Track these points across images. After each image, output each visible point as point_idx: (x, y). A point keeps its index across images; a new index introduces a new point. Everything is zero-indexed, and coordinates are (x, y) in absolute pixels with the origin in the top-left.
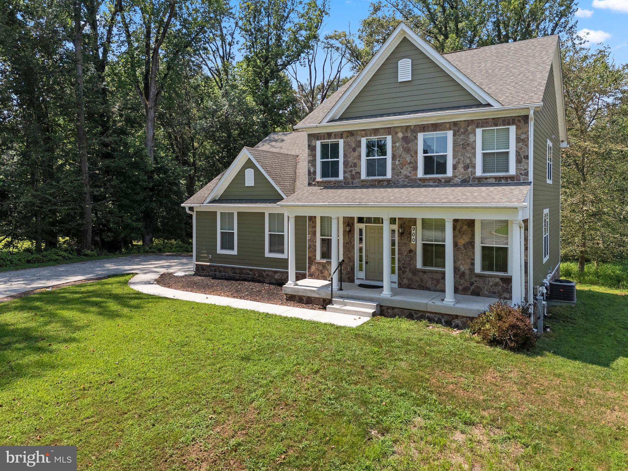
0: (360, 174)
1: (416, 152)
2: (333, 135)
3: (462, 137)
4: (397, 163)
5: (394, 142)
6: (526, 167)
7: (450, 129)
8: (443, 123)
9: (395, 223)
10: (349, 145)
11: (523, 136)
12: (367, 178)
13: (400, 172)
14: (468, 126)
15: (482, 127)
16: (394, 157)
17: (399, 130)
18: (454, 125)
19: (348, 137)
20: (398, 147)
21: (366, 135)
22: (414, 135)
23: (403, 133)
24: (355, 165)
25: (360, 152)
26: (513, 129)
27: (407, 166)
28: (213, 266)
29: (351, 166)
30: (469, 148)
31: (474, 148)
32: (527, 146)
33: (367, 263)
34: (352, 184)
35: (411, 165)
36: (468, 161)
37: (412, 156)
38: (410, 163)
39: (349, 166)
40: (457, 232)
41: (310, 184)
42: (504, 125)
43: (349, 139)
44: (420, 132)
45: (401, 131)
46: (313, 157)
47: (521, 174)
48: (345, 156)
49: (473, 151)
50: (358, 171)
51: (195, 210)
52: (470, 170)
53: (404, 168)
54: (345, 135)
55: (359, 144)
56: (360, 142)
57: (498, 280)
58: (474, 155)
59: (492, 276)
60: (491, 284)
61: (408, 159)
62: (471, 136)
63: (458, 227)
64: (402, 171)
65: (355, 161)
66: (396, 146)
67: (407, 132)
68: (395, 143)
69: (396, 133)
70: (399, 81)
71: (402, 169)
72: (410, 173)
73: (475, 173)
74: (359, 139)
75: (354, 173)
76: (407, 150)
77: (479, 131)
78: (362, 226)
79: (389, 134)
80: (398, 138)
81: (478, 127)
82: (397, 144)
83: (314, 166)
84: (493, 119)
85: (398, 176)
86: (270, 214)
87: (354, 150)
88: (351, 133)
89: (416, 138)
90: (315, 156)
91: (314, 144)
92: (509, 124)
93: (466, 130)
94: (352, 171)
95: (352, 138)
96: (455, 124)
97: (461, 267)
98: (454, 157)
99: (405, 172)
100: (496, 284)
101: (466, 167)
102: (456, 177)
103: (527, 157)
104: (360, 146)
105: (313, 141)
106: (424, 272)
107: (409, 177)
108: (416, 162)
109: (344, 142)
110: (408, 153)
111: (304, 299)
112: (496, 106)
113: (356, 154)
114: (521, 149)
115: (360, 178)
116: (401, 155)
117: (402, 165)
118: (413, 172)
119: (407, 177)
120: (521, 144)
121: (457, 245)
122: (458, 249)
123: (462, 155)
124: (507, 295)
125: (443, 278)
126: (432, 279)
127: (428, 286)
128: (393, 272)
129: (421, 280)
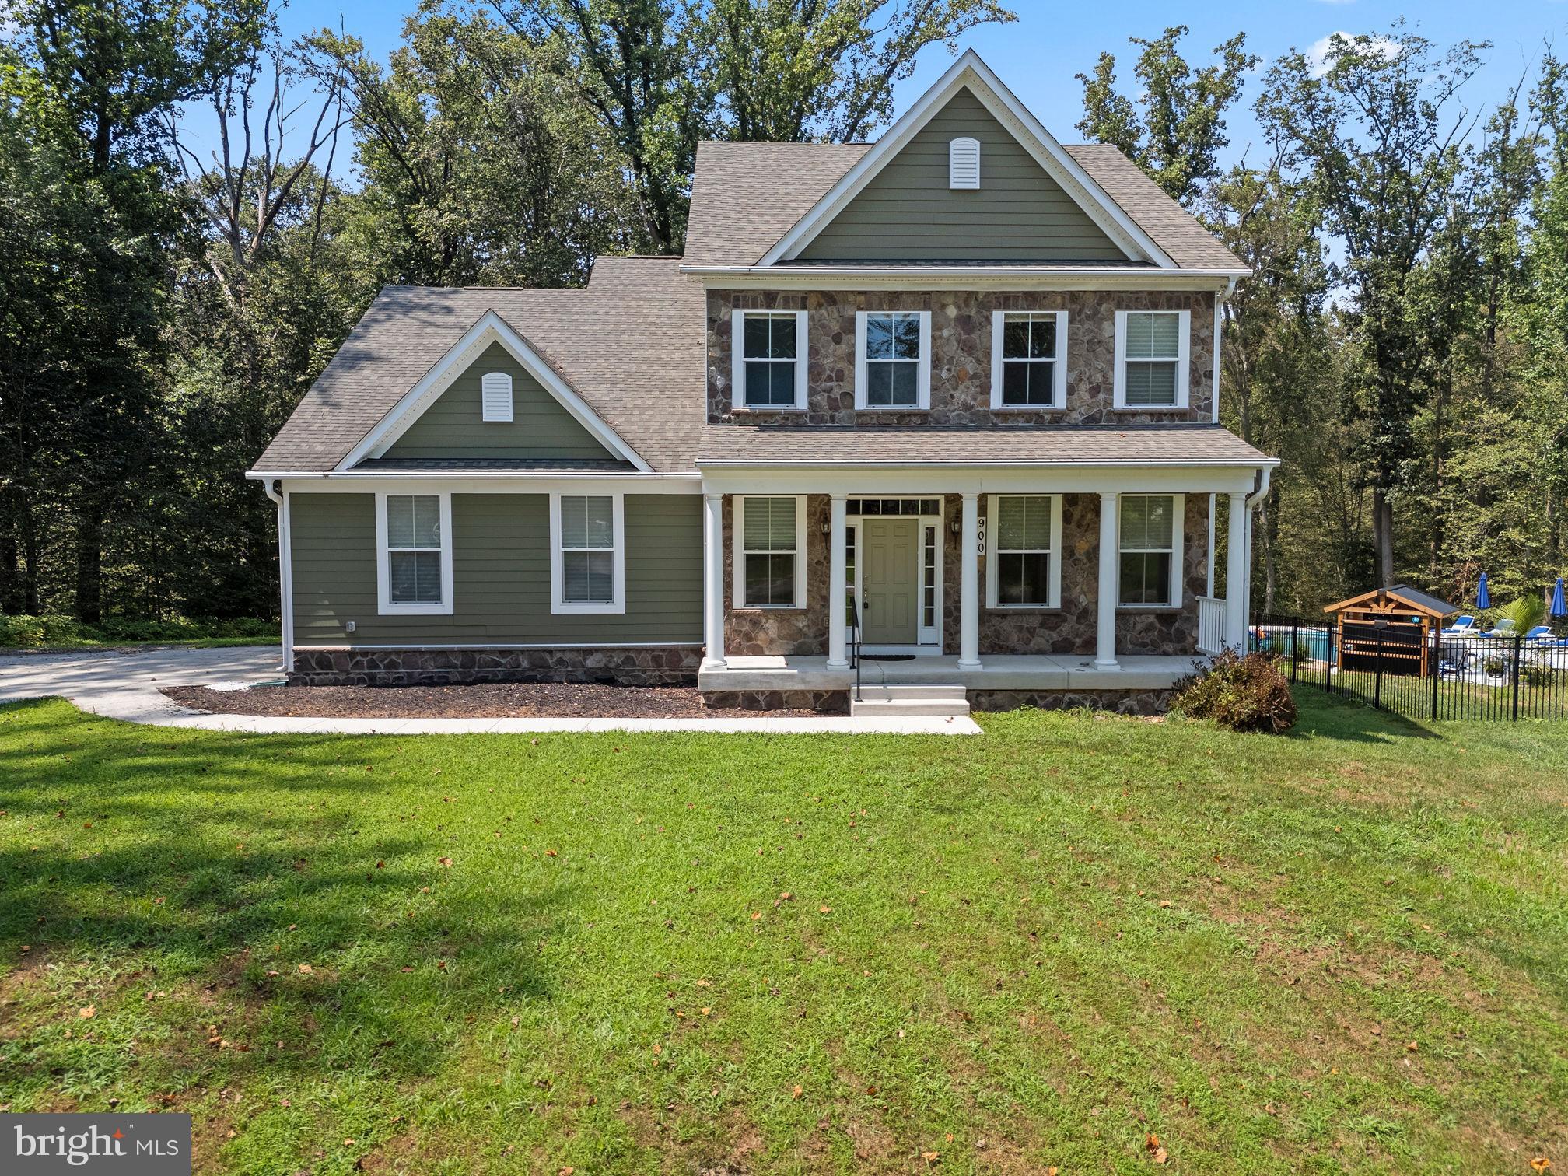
0: (853, 397)
1: (988, 354)
2: (780, 299)
3: (1087, 326)
4: (944, 374)
5: (936, 327)
6: (1207, 394)
7: (1063, 307)
8: (1048, 293)
9: (937, 513)
10: (823, 326)
11: (1204, 333)
12: (871, 408)
13: (952, 396)
14: (1100, 304)
15: (1128, 307)
16: (936, 362)
17: (950, 300)
18: (1072, 299)
19: (820, 305)
20: (948, 339)
21: (869, 307)
22: (985, 313)
23: (959, 308)
24: (840, 376)
25: (854, 345)
26: (1185, 317)
27: (968, 383)
28: (365, 653)
29: (830, 378)
30: (1100, 350)
31: (1111, 352)
32: (1211, 352)
33: (866, 606)
34: (833, 421)
35: (977, 382)
36: (1099, 378)
37: (979, 362)
38: (975, 376)
39: (824, 376)
40: (1073, 526)
41: (713, 420)
42: (1170, 308)
43: (823, 311)
44: (998, 307)
45: (955, 304)
46: (723, 349)
47: (1199, 407)
48: (813, 351)
49: (1109, 356)
50: (847, 389)
51: (286, 491)
52: (1101, 396)
53: (961, 387)
54: (812, 301)
55: (850, 326)
56: (853, 320)
57: (1152, 618)
58: (1111, 364)
59: (1141, 613)
60: (1139, 627)
61: (970, 367)
62: (1106, 324)
63: (1077, 515)
64: (956, 394)
65: (840, 365)
66: (941, 337)
67: (967, 305)
68: (940, 329)
69: (944, 306)
70: (952, 186)
71: (955, 389)
72: (975, 399)
73: (1111, 404)
74: (849, 313)
75: (836, 393)
76: (968, 348)
77: (1121, 317)
78: (857, 521)
79: (926, 307)
80: (947, 318)
81: (1119, 307)
82: (946, 333)
83: (727, 373)
84: (1151, 293)
85: (946, 404)
86: (565, 500)
87: (837, 339)
88: (829, 298)
89: (989, 321)
90: (727, 348)
91: (726, 318)
92: (1179, 307)
93: (1096, 312)
94: (831, 390)
95: (833, 309)
96: (1074, 296)
97: (1082, 598)
98: (1071, 367)
99: (963, 397)
100: (1149, 628)
101: (1095, 391)
102: (1074, 410)
103: (1209, 375)
104: (852, 331)
105: (724, 310)
106: (1004, 615)
107: (972, 407)
108: (988, 376)
109: (811, 318)
110: (970, 354)
111: (761, 698)
112: (1166, 266)
113: (843, 348)
114: (1199, 357)
115: (852, 406)
116: (952, 358)
117: (958, 379)
118: (980, 398)
119: (967, 407)
120: (1199, 348)
121: (1072, 554)
122: (1076, 562)
123: (1087, 364)
124: (1169, 647)
125: (1043, 625)
126: (1020, 629)
127: (1011, 644)
128: (930, 621)
129: (997, 634)
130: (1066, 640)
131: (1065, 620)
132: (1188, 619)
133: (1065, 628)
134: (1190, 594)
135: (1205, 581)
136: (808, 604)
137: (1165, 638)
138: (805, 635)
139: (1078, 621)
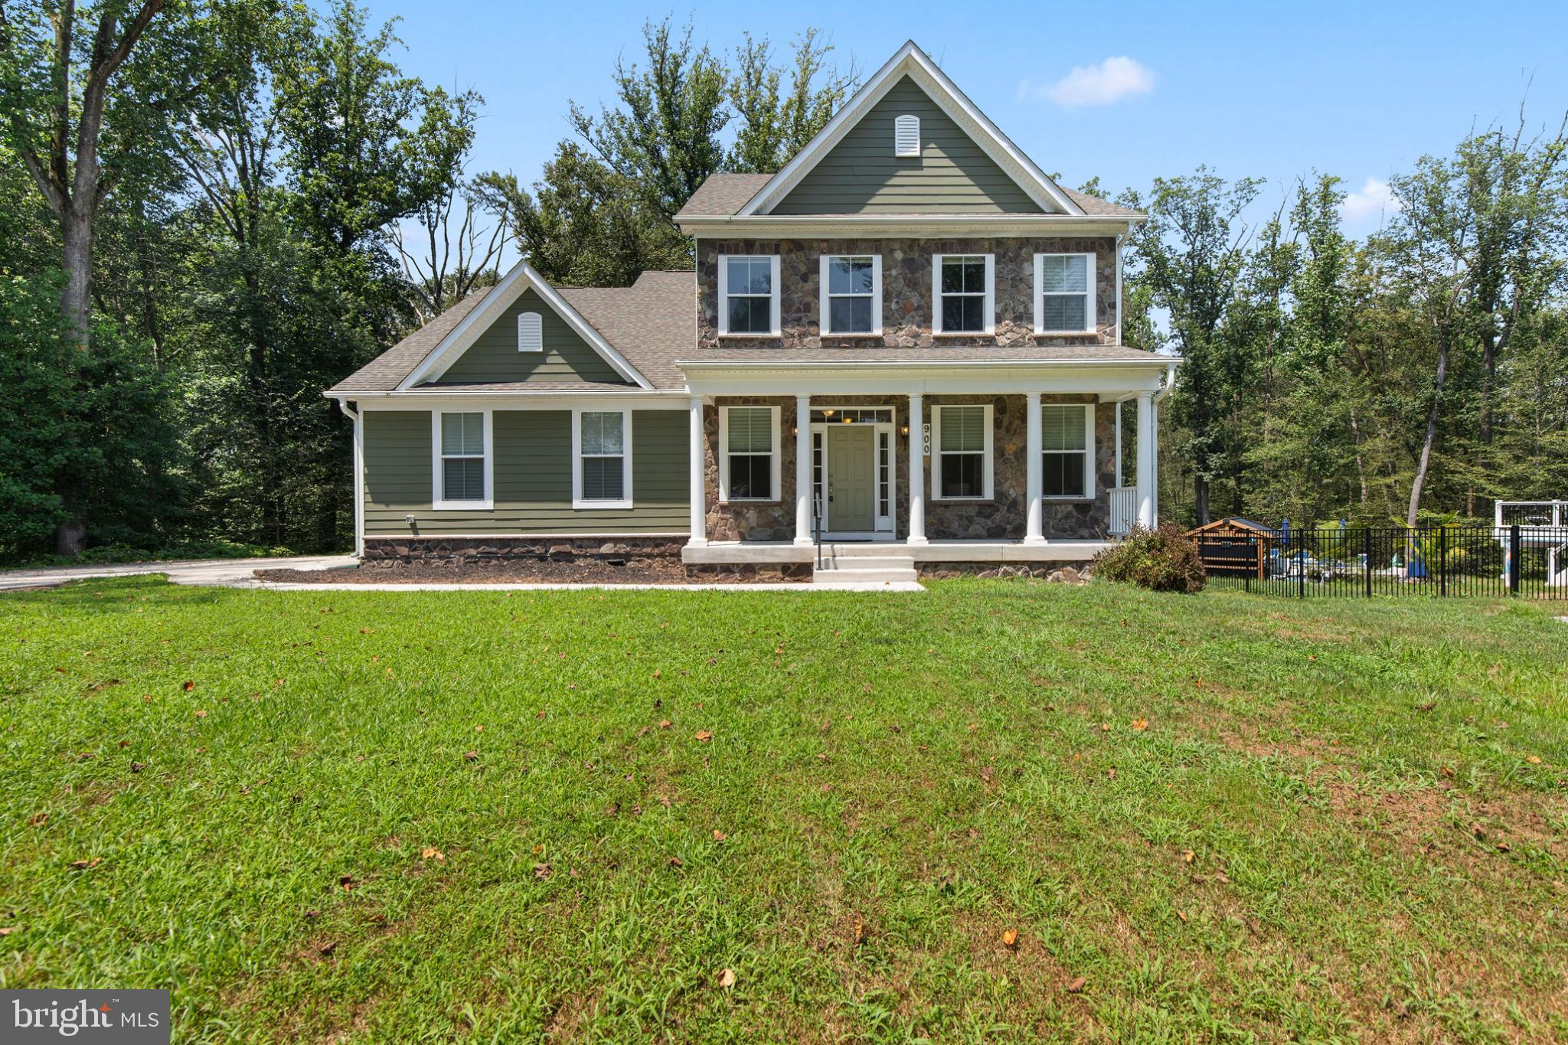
0: (818, 326)
1: (930, 289)
2: (757, 245)
3: (1010, 266)
4: (893, 306)
5: (886, 268)
6: (1111, 322)
7: (990, 251)
9: (889, 420)
10: (793, 268)
11: (1107, 272)
12: (834, 335)
13: (900, 324)
14: (1020, 248)
15: (1044, 251)
16: (887, 296)
17: (897, 246)
18: (998, 246)
19: (790, 251)
20: (896, 278)
21: (830, 251)
22: (926, 257)
23: (905, 252)
24: (807, 308)
25: (818, 283)
26: (1091, 258)
27: (913, 313)
28: (422, 541)
29: (799, 310)
30: (1022, 286)
31: (1031, 287)
32: (1114, 287)
33: (831, 499)
34: (802, 345)
35: (920, 312)
36: (1021, 309)
37: (922, 296)
38: (919, 308)
39: (794, 308)
40: (1003, 431)
41: (702, 345)
42: (1079, 251)
43: (793, 255)
44: (937, 252)
45: (901, 249)
46: (710, 287)
48: (785, 288)
49: (1029, 291)
50: (813, 319)
51: (360, 409)
52: (1024, 324)
54: (784, 247)
55: (815, 268)
56: (817, 262)
57: (1070, 508)
58: (1031, 298)
59: (1060, 503)
60: (1059, 515)
61: (915, 300)
62: (1026, 265)
63: (1005, 423)
65: (808, 299)
66: (890, 275)
67: (911, 249)
68: (889, 269)
69: (892, 251)
70: (898, 154)
71: (903, 318)
72: (919, 326)
73: (1032, 330)
74: (814, 257)
75: (805, 322)
76: (913, 284)
77: (1039, 259)
78: (822, 428)
79: (877, 251)
80: (895, 260)
81: (1037, 251)
82: (894, 272)
83: (714, 306)
84: (1063, 239)
85: (895, 331)
86: (584, 415)
87: (805, 278)
88: (797, 245)
89: (930, 263)
90: (713, 286)
91: (713, 262)
92: (1086, 250)
93: (1018, 255)
94: (800, 320)
95: (801, 254)
96: (999, 242)
97: (1012, 491)
98: (997, 301)
99: (909, 325)
100: (1068, 516)
101: (1018, 319)
102: (1001, 335)
103: (1113, 306)
104: (817, 271)
105: (711, 256)
106: (946, 506)
107: (917, 333)
108: (930, 308)
109: (783, 261)
110: (915, 290)
112: (1074, 214)
113: (809, 285)
114: (1104, 291)
115: (818, 332)
116: (900, 293)
117: (905, 310)
118: (924, 326)
119: (913, 333)
120: (1103, 284)
121: (1003, 455)
122: (1006, 461)
123: (1012, 298)
124: (1085, 532)
125: (979, 514)
126: (961, 517)
127: (952, 530)
128: (884, 511)
129: (941, 521)
130: (998, 526)
131: (998, 510)
132: (1100, 509)
133: (998, 517)
134: (1102, 487)
135: (1114, 477)
136: (783, 498)
137: (1082, 524)
138: (780, 523)
139: (1008, 510)
